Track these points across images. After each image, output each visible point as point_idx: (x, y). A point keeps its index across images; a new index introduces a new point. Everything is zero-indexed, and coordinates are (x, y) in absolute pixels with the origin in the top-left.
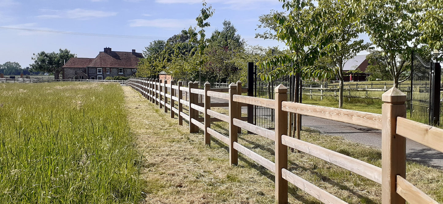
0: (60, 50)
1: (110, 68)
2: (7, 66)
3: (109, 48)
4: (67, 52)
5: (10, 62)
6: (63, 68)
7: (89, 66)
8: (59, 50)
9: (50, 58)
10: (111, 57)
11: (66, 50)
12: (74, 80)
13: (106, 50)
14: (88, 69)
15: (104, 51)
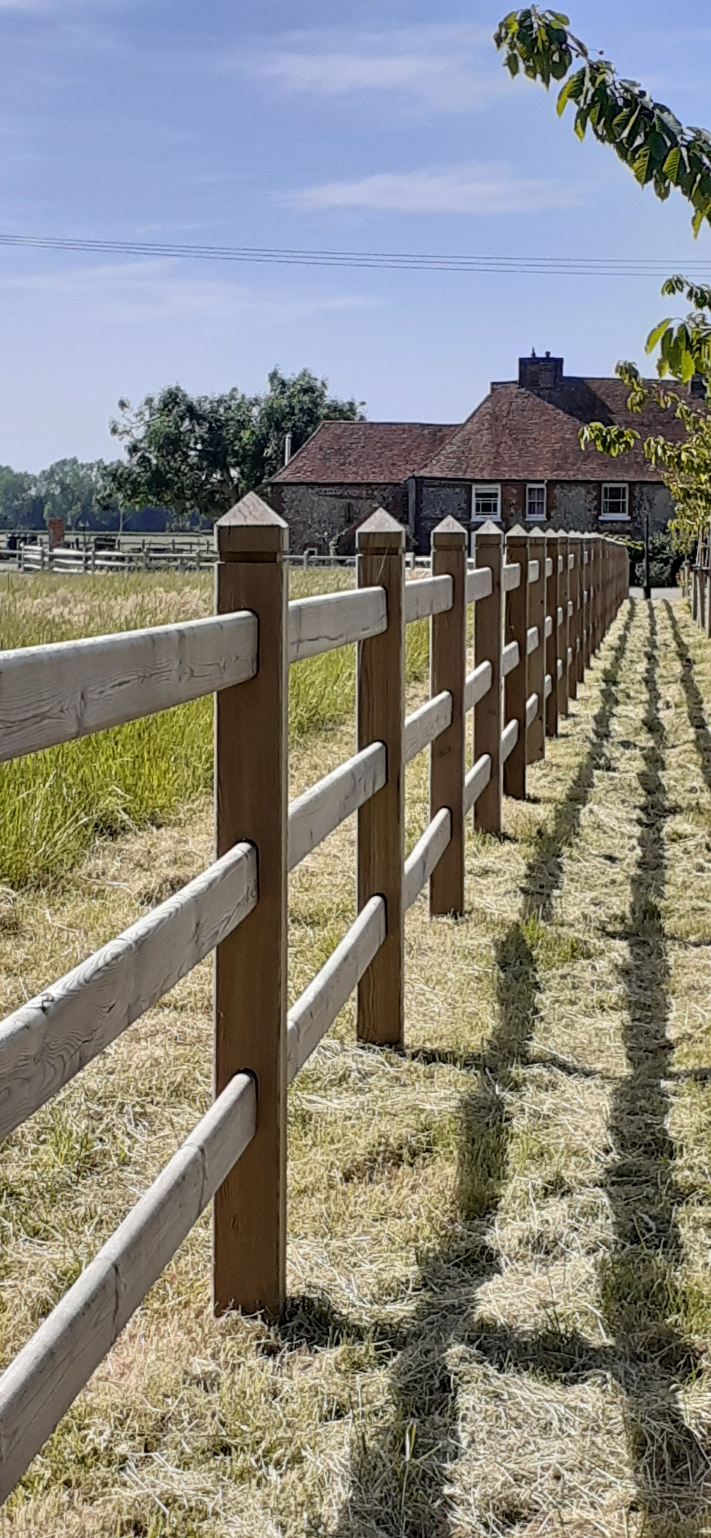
0: (273, 376)
1: (551, 484)
2: (61, 483)
3: (548, 359)
4: (309, 390)
5: (75, 461)
6: (277, 484)
7: (423, 473)
8: (267, 378)
9: (211, 428)
10: (562, 415)
11: (304, 374)
12: (332, 556)
13: (533, 368)
14: (419, 492)
15: (516, 378)
